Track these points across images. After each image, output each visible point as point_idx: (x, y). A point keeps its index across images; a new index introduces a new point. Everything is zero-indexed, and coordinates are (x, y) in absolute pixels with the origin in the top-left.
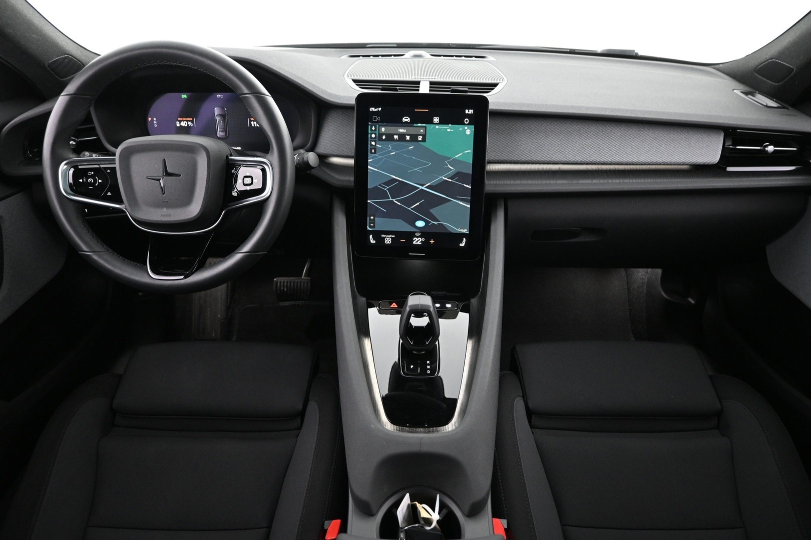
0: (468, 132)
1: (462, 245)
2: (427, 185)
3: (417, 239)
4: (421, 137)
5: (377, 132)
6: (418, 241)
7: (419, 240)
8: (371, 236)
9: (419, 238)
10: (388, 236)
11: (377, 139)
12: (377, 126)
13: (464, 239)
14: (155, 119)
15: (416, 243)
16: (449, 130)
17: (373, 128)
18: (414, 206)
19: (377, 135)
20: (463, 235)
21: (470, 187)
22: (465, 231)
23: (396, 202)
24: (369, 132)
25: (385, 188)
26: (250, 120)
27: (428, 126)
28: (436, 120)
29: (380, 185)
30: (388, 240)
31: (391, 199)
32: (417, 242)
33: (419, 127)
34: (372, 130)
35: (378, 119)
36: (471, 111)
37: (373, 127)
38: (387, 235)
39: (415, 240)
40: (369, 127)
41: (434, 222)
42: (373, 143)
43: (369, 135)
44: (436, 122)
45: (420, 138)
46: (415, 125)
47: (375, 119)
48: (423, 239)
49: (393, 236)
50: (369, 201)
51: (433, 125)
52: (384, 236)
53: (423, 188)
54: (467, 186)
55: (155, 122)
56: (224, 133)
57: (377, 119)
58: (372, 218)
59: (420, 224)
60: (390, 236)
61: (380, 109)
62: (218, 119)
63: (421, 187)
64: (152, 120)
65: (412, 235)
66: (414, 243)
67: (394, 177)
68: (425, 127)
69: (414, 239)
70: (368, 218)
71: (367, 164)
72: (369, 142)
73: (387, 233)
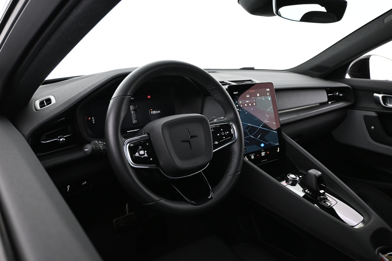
0: (270, 99)
1: (278, 151)
2: (261, 126)
3: (263, 153)
4: (255, 103)
8: (246, 157)
9: (264, 152)
10: (252, 155)
11: (239, 107)
13: (278, 148)
14: (93, 118)
16: (263, 99)
17: (237, 102)
18: (259, 137)
20: (277, 146)
21: (275, 123)
22: (278, 144)
23: (252, 137)
25: (246, 130)
26: (150, 110)
28: (258, 95)
29: (244, 130)
30: (253, 157)
31: (250, 136)
35: (238, 97)
36: (268, 90)
38: (252, 154)
41: (267, 143)
44: (258, 96)
45: (254, 104)
46: (252, 98)
47: (236, 97)
49: (254, 154)
51: (257, 98)
54: (274, 123)
55: (93, 120)
56: (137, 120)
59: (262, 145)
60: (253, 154)
61: (237, 92)
62: (132, 112)
63: (259, 127)
64: (91, 119)
65: (260, 152)
66: (262, 155)
67: (249, 124)
68: (255, 99)
73: (252, 153)
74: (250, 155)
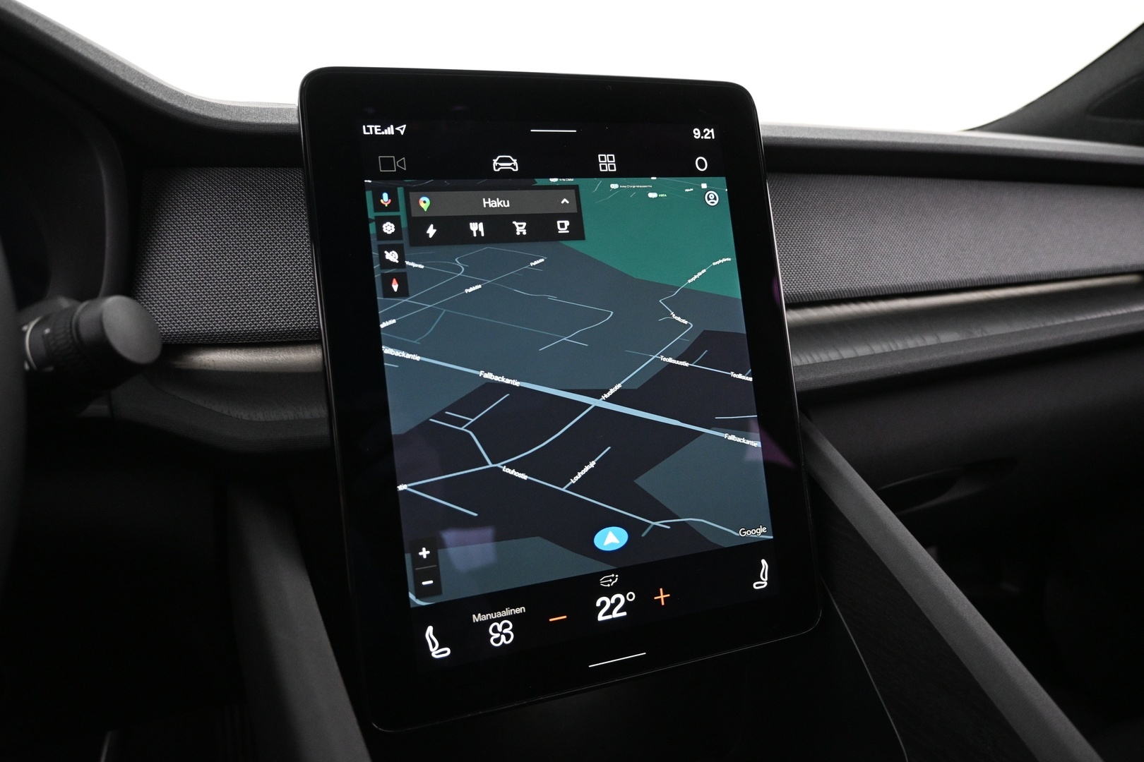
0: (712, 199)
1: (763, 583)
2: (612, 391)
3: (609, 602)
4: (567, 223)
5: (402, 213)
6: (613, 606)
7: (618, 601)
8: (430, 629)
9: (617, 596)
10: (500, 615)
11: (405, 241)
12: (400, 190)
13: (764, 562)
15: (609, 617)
16: (652, 195)
17: (385, 199)
18: (580, 475)
19: (404, 224)
20: (755, 549)
21: (750, 379)
22: (760, 532)
23: (513, 472)
24: (372, 214)
25: (462, 422)
27: (582, 182)
28: (607, 162)
29: (440, 416)
30: (501, 634)
31: (491, 465)
32: (609, 612)
33: (554, 187)
34: (379, 206)
35: (401, 164)
36: (710, 133)
37: (385, 196)
38: (493, 611)
39: (603, 604)
40: (369, 195)
41: (657, 523)
42: (392, 256)
43: (372, 228)
44: (608, 169)
45: (563, 227)
46: (540, 182)
47: (387, 164)
48: (632, 596)
49: (519, 610)
50: (401, 487)
51: (600, 181)
52: (485, 617)
53: (600, 403)
54: (740, 376)
57: (396, 164)
58: (424, 553)
59: (611, 539)
60: (508, 612)
61: (402, 129)
63: (594, 402)
65: (589, 588)
66: (601, 618)
67: (489, 376)
68: (575, 188)
69: (598, 604)
70: (408, 557)
71: (376, 339)
72: (375, 254)
73: (494, 602)
74: (477, 618)
